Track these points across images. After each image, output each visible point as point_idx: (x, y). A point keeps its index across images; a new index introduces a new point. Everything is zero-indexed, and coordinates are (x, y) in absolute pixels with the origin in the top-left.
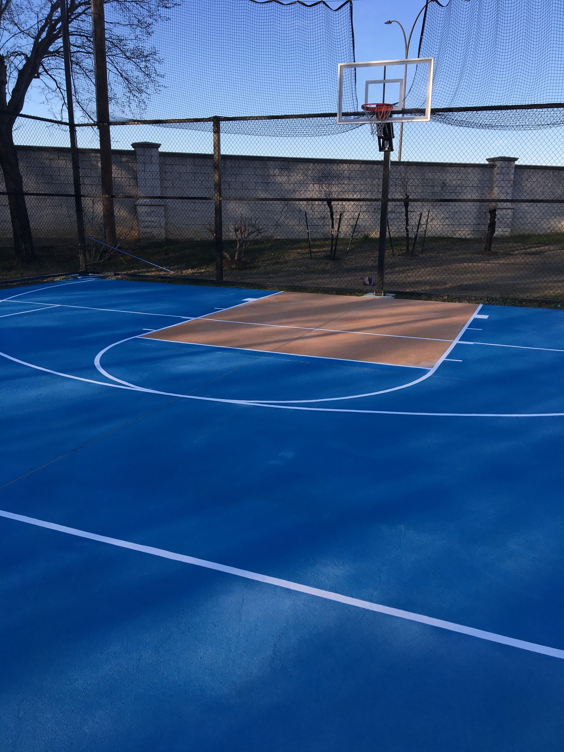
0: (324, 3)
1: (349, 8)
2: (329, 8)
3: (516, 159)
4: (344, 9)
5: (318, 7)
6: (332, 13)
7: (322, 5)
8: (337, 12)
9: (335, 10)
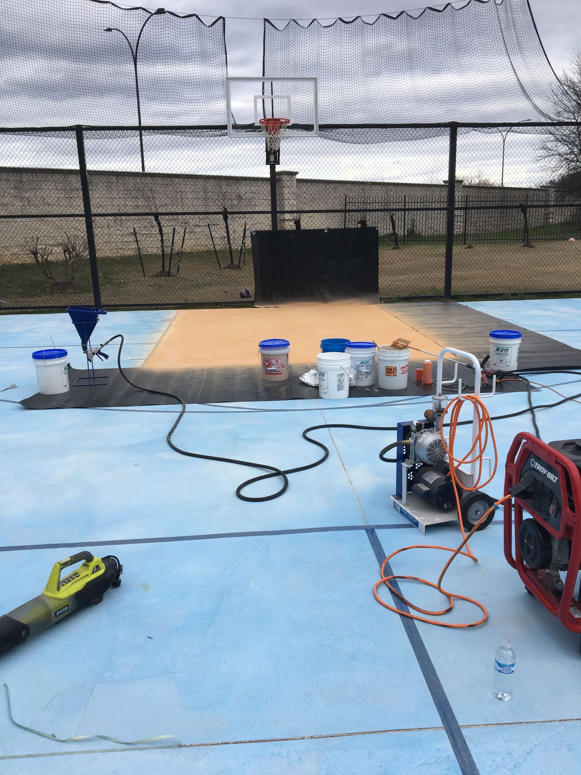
0: (197, 16)
1: (222, 24)
2: (202, 22)
3: (296, 173)
4: (217, 25)
5: (191, 20)
6: (205, 28)
7: (194, 18)
8: (210, 28)
9: (209, 27)
